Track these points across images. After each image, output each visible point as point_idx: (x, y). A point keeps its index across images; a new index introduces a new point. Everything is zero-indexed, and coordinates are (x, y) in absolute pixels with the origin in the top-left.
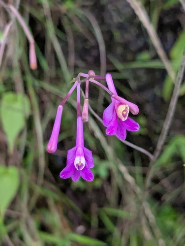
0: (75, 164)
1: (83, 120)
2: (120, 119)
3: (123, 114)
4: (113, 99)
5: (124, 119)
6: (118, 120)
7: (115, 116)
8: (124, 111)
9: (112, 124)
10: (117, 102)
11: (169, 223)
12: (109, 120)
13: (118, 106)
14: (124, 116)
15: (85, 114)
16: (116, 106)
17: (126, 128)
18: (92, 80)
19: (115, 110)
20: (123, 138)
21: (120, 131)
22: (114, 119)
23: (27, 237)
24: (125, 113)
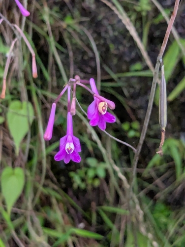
0: (66, 149)
1: (71, 114)
2: (101, 113)
3: (103, 109)
4: (95, 98)
5: (103, 113)
6: (99, 114)
7: (97, 111)
8: (104, 106)
9: (95, 117)
10: (98, 100)
11: (163, 220)
12: (92, 115)
13: (99, 103)
14: (104, 111)
15: (73, 109)
16: (97, 103)
17: (106, 121)
18: (78, 83)
19: (96, 106)
20: (103, 129)
21: (101, 122)
22: (96, 113)
23: (33, 233)
24: (104, 108)
